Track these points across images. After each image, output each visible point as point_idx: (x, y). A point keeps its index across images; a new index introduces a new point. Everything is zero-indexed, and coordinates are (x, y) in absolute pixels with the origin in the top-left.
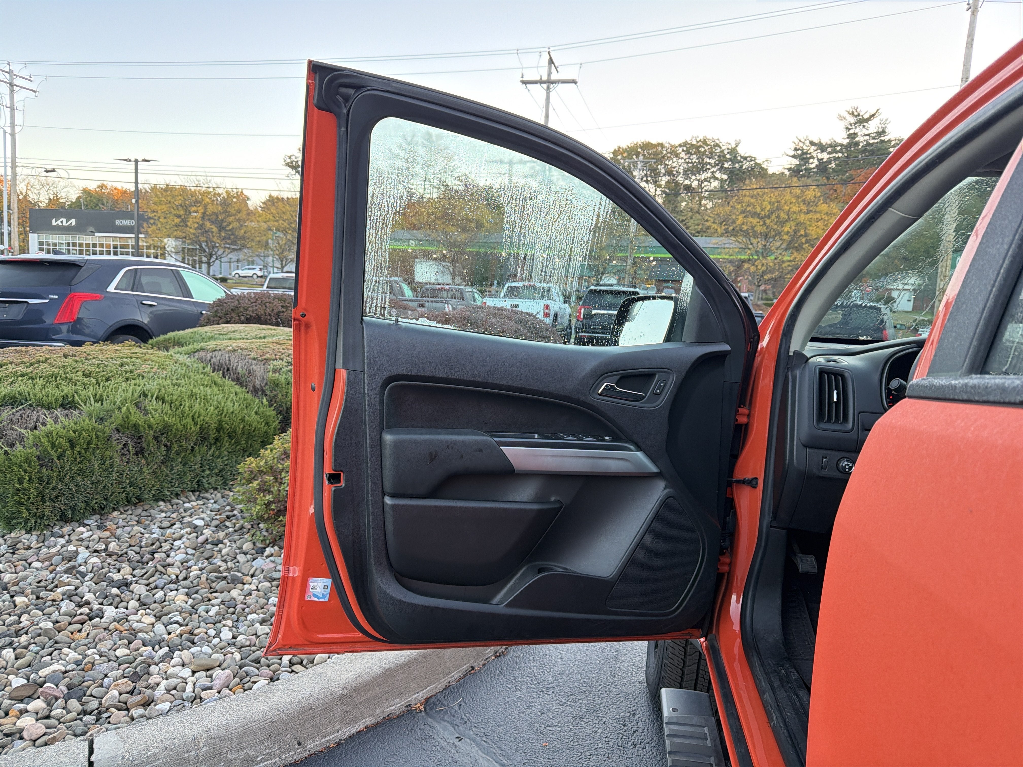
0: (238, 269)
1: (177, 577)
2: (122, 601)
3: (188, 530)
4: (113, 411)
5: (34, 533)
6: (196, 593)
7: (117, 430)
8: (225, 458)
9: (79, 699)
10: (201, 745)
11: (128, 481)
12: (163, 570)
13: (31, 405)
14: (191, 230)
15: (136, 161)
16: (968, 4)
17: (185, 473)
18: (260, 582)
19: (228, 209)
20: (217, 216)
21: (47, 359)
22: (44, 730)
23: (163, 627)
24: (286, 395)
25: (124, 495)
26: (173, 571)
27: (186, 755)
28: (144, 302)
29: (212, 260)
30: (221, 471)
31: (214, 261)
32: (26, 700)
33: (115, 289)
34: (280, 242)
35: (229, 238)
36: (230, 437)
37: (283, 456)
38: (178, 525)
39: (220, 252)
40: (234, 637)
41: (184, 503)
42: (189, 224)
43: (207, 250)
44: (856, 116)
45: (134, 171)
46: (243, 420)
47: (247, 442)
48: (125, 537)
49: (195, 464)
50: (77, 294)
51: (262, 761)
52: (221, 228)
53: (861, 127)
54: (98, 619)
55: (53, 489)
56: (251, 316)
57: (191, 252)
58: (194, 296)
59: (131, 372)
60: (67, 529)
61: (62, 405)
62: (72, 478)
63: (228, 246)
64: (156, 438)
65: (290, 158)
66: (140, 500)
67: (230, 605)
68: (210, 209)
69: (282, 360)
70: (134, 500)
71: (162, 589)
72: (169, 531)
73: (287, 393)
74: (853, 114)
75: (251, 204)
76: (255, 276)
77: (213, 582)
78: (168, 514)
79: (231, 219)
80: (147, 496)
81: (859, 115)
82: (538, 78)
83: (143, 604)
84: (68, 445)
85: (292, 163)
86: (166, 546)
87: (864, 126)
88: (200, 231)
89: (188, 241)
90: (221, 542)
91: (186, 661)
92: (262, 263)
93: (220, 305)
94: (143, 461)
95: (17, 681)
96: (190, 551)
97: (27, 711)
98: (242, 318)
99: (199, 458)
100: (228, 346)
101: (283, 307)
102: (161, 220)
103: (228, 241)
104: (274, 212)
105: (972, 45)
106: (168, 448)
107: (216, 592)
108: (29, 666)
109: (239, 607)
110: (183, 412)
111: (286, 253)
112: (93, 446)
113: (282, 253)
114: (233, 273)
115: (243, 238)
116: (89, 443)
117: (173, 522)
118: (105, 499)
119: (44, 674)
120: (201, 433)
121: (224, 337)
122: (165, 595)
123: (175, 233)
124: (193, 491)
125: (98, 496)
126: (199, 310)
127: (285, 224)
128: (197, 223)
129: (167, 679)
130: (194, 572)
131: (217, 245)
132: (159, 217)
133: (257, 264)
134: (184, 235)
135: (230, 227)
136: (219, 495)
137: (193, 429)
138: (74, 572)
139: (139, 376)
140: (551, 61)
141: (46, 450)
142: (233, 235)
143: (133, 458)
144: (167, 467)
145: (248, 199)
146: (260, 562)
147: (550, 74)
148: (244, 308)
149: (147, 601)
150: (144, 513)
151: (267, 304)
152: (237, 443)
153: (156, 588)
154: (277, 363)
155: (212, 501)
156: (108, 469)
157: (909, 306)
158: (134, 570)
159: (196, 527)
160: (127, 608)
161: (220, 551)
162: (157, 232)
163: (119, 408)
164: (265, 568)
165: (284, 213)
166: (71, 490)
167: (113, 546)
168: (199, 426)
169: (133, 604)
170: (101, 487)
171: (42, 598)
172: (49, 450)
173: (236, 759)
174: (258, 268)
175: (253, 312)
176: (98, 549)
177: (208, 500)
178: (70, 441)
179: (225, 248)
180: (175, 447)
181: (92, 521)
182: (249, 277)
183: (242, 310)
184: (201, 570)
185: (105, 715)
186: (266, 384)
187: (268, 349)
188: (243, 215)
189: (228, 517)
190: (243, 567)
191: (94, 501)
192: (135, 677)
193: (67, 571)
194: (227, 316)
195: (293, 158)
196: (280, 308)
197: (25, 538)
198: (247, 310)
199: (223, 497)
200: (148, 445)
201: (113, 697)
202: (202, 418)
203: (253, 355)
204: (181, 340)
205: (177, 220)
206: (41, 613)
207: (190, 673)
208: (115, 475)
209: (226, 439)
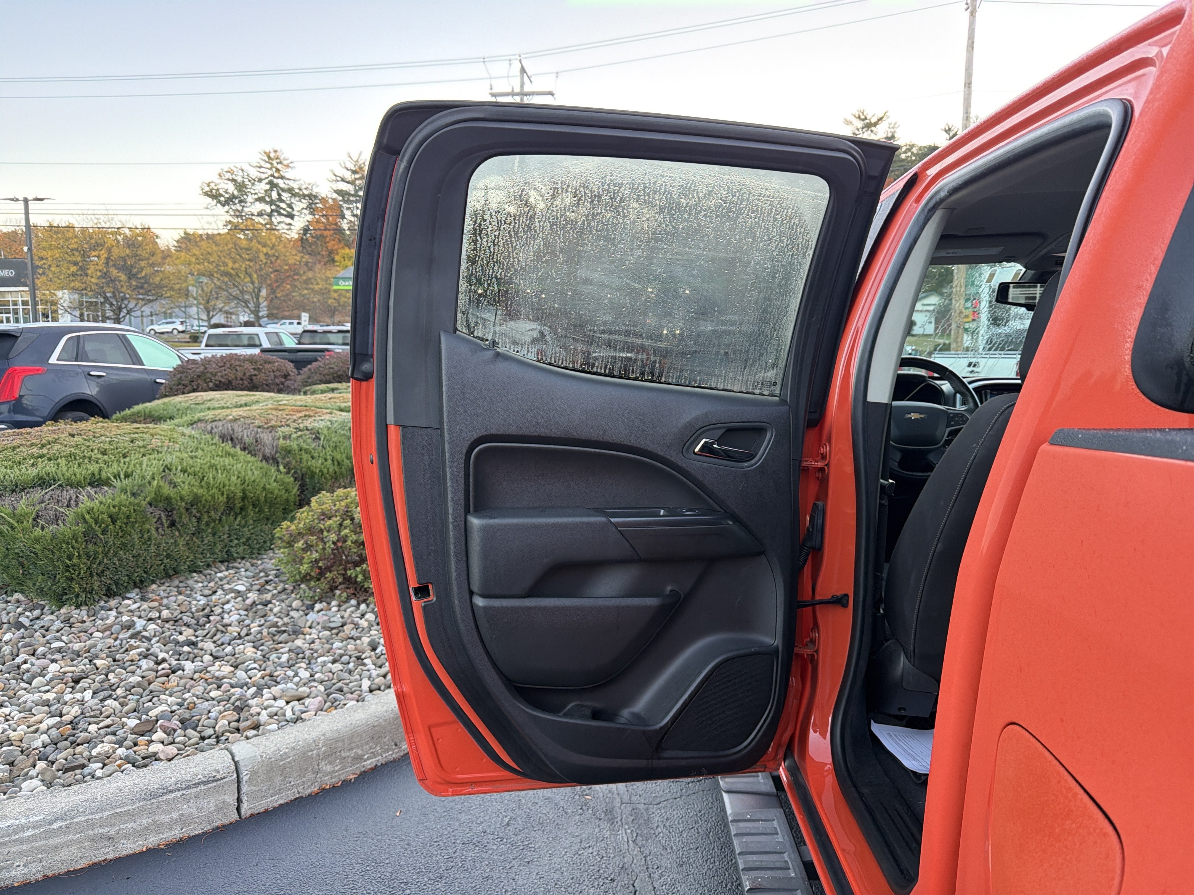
0: (152, 324)
1: (239, 634)
2: (196, 657)
3: (233, 595)
4: (144, 485)
5: (83, 608)
6: (262, 645)
7: (150, 504)
8: (251, 527)
9: (195, 729)
10: (321, 745)
11: (165, 554)
12: (223, 629)
13: (60, 485)
14: (93, 280)
15: (26, 201)
16: (967, 4)
17: (215, 544)
18: (320, 632)
19: (139, 252)
20: (125, 261)
21: (56, 439)
22: (176, 752)
23: (244, 673)
24: (300, 462)
25: (162, 567)
26: (234, 630)
27: (310, 754)
28: (92, 373)
29: (122, 314)
30: (248, 539)
31: (124, 317)
32: (148, 734)
33: (58, 360)
34: (205, 288)
35: (142, 288)
36: (254, 506)
37: (322, 517)
38: (220, 592)
39: (131, 306)
40: (312, 676)
41: (216, 573)
42: (89, 272)
43: (115, 303)
44: (863, 120)
45: (23, 211)
46: (264, 488)
47: (270, 511)
48: (174, 606)
49: (224, 534)
50: (17, 368)
51: (368, 759)
52: (131, 276)
53: (869, 132)
54: (180, 672)
55: (99, 564)
56: (220, 381)
57: (91, 305)
58: (145, 363)
59: (144, 447)
60: (113, 603)
61: (89, 484)
62: (116, 554)
63: (141, 297)
64: (187, 509)
65: (208, 185)
66: (176, 572)
67: (298, 652)
68: (115, 252)
69: (288, 426)
70: (171, 572)
71: (229, 644)
72: (214, 598)
73: (301, 459)
74: (859, 117)
75: (162, 243)
76: (175, 332)
77: (274, 635)
78: (205, 584)
79: (143, 264)
80: (183, 568)
81: (866, 119)
82: (510, 90)
83: (216, 658)
84: (109, 519)
85: (211, 191)
86: (217, 610)
87: (872, 131)
88: (104, 280)
89: (90, 294)
90: (270, 602)
91: (277, 695)
92: (184, 315)
93: (183, 372)
94: (177, 533)
95: (132, 722)
96: (243, 613)
97: (152, 741)
98: (211, 385)
99: (227, 528)
100: (227, 416)
101: (254, 369)
102: (53, 269)
103: (141, 291)
104: (197, 253)
105: (973, 48)
106: (199, 520)
107: (281, 643)
108: (135, 711)
109: (308, 653)
110: (208, 484)
111: (212, 303)
112: (132, 520)
113: (208, 302)
114: (148, 330)
115: (160, 286)
116: (128, 517)
117: (214, 589)
118: (145, 572)
119: (155, 714)
120: (228, 503)
121: (203, 407)
122: (234, 649)
123: (72, 284)
124: (222, 562)
125: (139, 570)
126: (153, 378)
127: (211, 267)
128: (100, 271)
129: (266, 709)
130: (254, 629)
131: (127, 296)
132: (50, 266)
133: (177, 317)
134: (84, 286)
135: (143, 274)
136: (248, 564)
137: (221, 499)
138: (139, 637)
139: (153, 450)
140: (523, 71)
141: (91, 526)
142: (146, 283)
143: (168, 531)
144: (197, 538)
145: (157, 237)
146: (312, 616)
147: (522, 85)
148: (211, 373)
149: (219, 654)
150: (181, 585)
151: (237, 368)
152: (261, 511)
153: (222, 644)
154: (285, 429)
155: (243, 570)
156: (146, 542)
157: (930, 329)
158: (195, 631)
159: (239, 592)
160: (202, 662)
161: (271, 610)
162: (49, 283)
163: (150, 483)
164: (321, 621)
165: (209, 254)
166: (114, 564)
167: (165, 613)
168: (225, 496)
169: (207, 658)
170: (141, 560)
171: (118, 661)
172: (93, 525)
173: (348, 757)
174: (178, 321)
175: (222, 377)
176: (153, 617)
177: (238, 569)
178: (110, 517)
179: (138, 299)
180: (205, 518)
181: (134, 595)
182: (168, 332)
183: (208, 375)
184: (260, 626)
185: (223, 738)
186: (276, 452)
187: (271, 416)
188: (158, 258)
189: (267, 582)
190: (299, 621)
191: (136, 575)
192: (239, 710)
193: (132, 637)
194: (193, 384)
195: (212, 185)
196: (252, 370)
197: (75, 613)
198: (215, 375)
199: (252, 565)
200: (181, 517)
201: (224, 725)
202: (227, 488)
203: (257, 423)
204: (153, 413)
205: (74, 268)
206: (124, 672)
207: (285, 703)
208: (153, 548)
209: (251, 507)
